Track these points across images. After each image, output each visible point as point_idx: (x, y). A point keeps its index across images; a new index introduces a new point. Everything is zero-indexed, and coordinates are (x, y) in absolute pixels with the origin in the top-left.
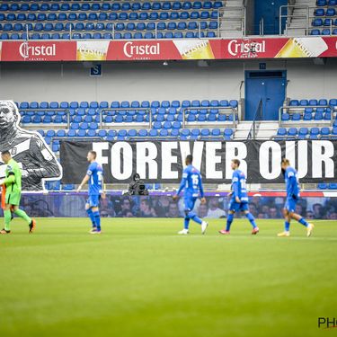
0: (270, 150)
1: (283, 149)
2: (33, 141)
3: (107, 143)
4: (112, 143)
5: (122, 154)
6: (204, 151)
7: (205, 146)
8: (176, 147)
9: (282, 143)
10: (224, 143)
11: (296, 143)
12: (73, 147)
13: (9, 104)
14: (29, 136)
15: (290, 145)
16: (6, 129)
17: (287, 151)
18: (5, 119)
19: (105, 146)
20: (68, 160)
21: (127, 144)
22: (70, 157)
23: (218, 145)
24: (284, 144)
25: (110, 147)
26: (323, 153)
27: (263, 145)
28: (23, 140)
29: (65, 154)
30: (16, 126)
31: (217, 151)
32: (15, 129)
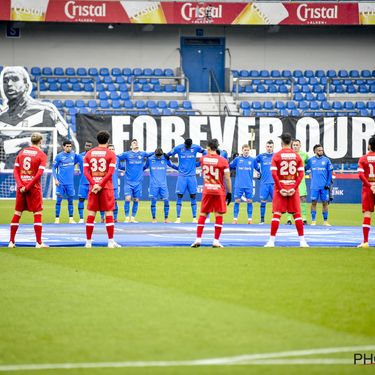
0: (308, 127)
1: (322, 127)
2: (47, 113)
3: (129, 117)
4: (133, 117)
5: (145, 130)
6: (236, 127)
7: (237, 122)
8: (206, 123)
9: (320, 120)
10: (257, 119)
11: (336, 120)
12: (91, 121)
13: (19, 71)
14: (42, 108)
15: (329, 122)
16: (15, 99)
17: (326, 128)
18: (14, 88)
19: (126, 120)
20: (85, 135)
21: (151, 118)
22: (86, 132)
23: (252, 121)
24: (323, 120)
25: (132, 121)
26: (364, 131)
27: (300, 121)
28: (34, 112)
29: (82, 128)
30: (27, 96)
31: (250, 127)
32: (26, 99)
